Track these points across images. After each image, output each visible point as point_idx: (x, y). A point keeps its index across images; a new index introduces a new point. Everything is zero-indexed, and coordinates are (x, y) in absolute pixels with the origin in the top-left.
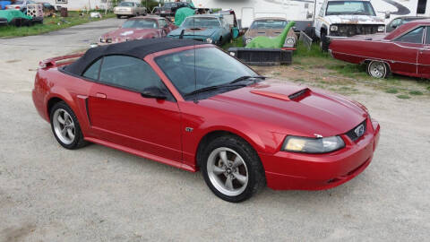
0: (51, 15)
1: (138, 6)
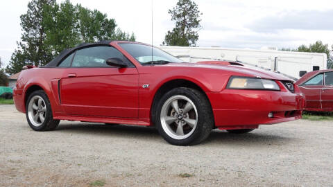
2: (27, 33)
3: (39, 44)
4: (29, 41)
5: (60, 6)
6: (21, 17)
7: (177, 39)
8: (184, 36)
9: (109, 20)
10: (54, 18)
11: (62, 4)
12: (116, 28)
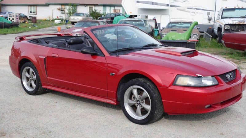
0: (25, 22)
1: (87, 16)
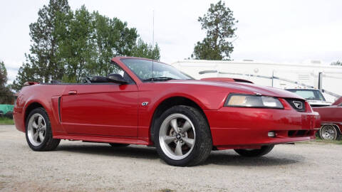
2: (36, 44)
3: (50, 57)
4: (39, 53)
5: (74, 14)
6: (30, 26)
7: (208, 51)
8: (216, 47)
9: (130, 29)
10: (67, 28)
11: (77, 12)
12: (138, 39)
